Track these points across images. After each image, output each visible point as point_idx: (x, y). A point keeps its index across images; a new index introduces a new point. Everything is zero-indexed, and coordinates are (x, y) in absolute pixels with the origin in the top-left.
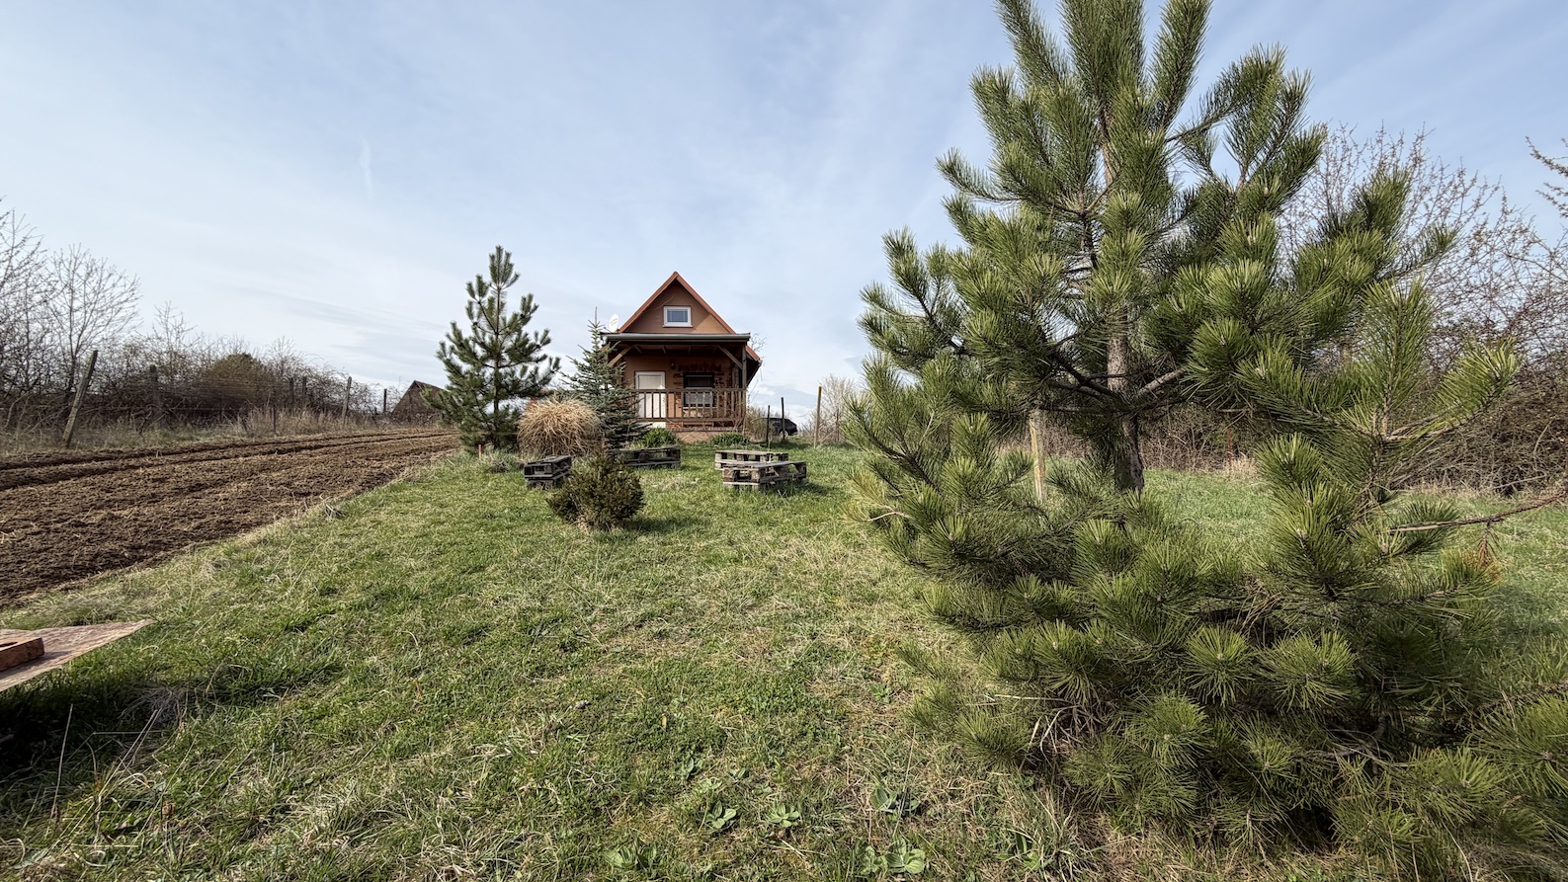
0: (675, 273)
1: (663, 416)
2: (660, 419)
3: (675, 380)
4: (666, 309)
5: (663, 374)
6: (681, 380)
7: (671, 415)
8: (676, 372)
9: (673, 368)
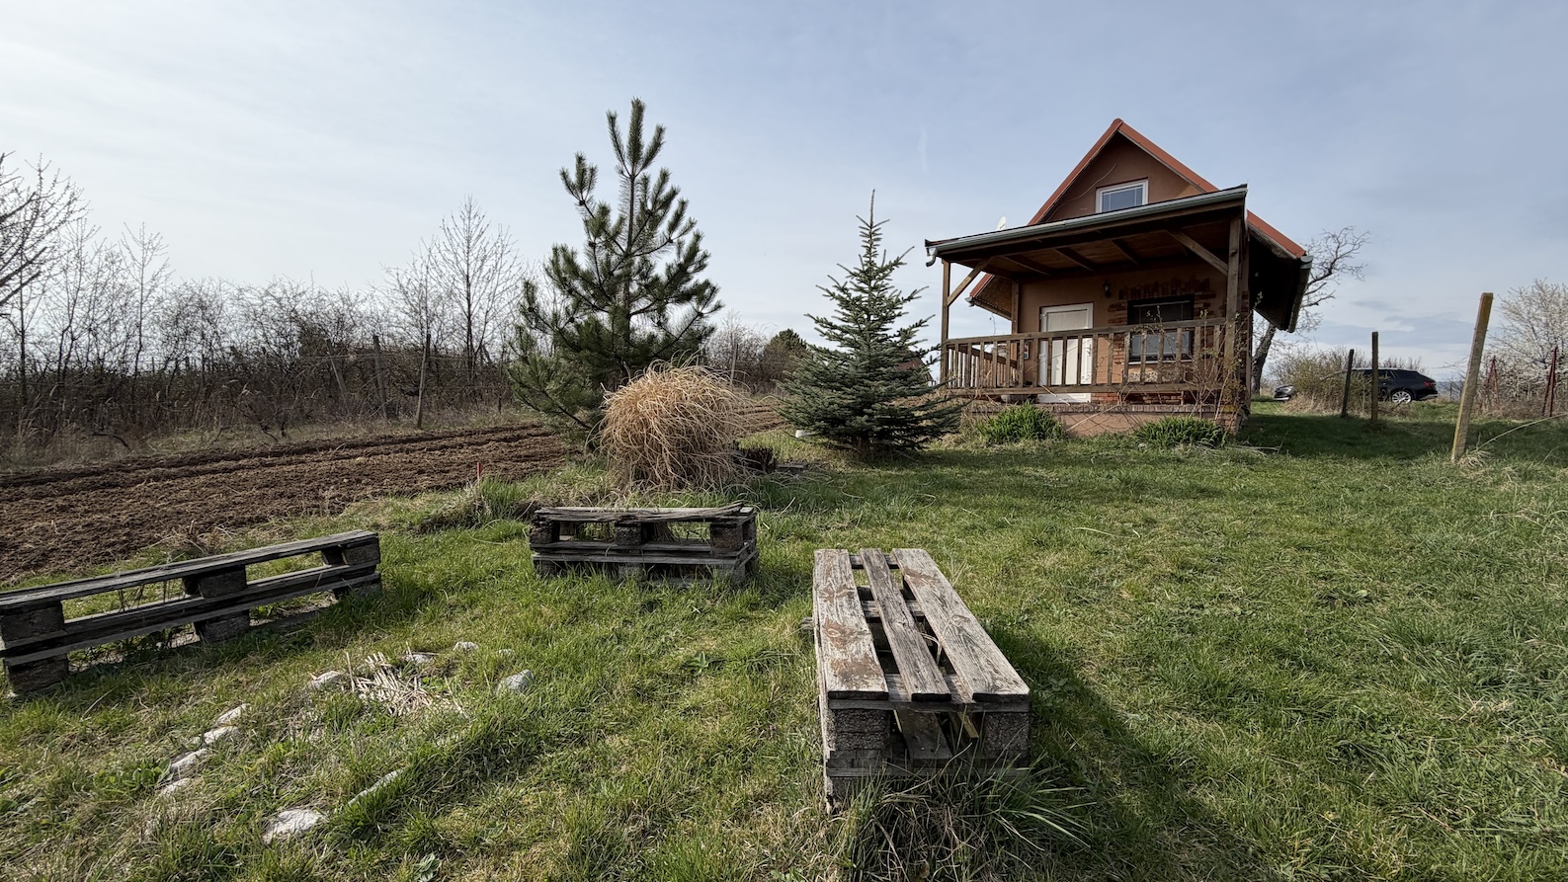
0: (1118, 122)
1: (1086, 379)
2: (1079, 387)
3: (1112, 316)
4: (1099, 194)
5: (1090, 307)
6: (1124, 314)
7: (1102, 379)
8: (1114, 300)
9: (1108, 295)
